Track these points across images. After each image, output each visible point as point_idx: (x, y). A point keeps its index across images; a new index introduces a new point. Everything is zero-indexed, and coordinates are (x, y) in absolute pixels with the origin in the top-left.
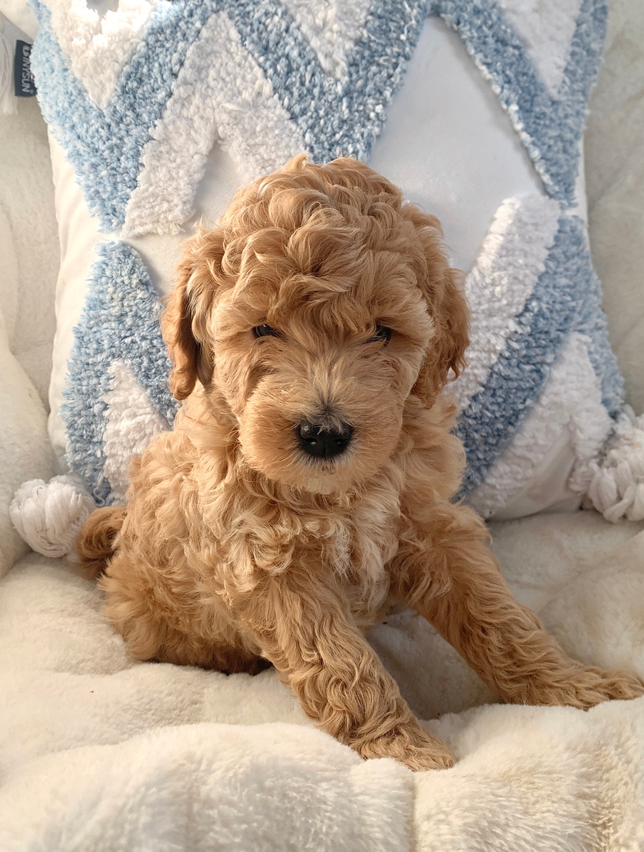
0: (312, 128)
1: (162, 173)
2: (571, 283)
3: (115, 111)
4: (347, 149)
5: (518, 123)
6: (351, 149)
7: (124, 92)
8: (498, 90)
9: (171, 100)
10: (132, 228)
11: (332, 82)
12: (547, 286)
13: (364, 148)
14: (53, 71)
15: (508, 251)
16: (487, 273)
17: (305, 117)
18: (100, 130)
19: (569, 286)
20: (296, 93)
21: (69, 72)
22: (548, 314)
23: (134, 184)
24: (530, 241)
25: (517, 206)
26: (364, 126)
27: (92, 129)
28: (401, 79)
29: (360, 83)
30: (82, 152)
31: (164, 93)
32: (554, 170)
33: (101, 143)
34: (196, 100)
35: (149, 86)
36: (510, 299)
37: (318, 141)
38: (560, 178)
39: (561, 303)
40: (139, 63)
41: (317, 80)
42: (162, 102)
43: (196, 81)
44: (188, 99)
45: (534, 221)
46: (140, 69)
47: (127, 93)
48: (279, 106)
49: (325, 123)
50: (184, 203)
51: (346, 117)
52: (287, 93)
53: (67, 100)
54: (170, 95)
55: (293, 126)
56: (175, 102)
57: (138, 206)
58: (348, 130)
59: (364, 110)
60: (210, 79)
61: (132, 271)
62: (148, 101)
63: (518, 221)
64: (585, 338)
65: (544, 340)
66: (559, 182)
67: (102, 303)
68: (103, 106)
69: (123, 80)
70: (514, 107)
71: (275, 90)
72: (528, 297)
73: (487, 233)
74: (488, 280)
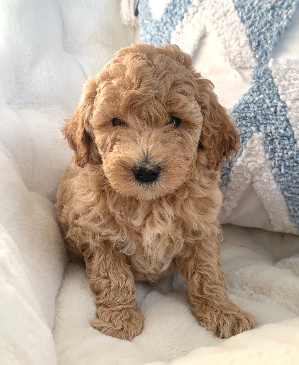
4: (267, 36)
7: (167, 12)
9: (186, 14)
17: (249, 21)
20: (246, 9)
26: (279, 23)
29: (281, 2)
34: (198, 15)
42: (183, 15)
48: (237, 16)
49: (259, 24)
51: (269, 20)
52: (242, 9)
54: (186, 11)
55: (242, 25)
58: (270, 26)
69: (167, 6)
71: (236, 8)
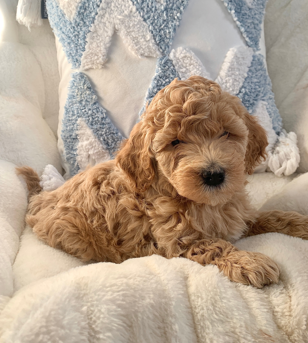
0: (152, 24)
1: (94, 45)
2: (258, 81)
3: (76, 22)
4: (166, 31)
5: (235, 18)
6: (168, 31)
7: (79, 14)
8: (226, 5)
9: (97, 16)
10: (84, 66)
11: (159, 5)
12: (248, 82)
13: (173, 31)
14: (53, 8)
15: (232, 69)
16: (223, 78)
17: (149, 20)
18: (71, 29)
19: (257, 82)
20: (145, 10)
21: (59, 7)
22: (249, 94)
23: (84, 49)
24: (241, 65)
25: (235, 50)
26: (173, 22)
27: (68, 29)
28: (187, 2)
29: (171, 5)
30: (64, 38)
31: (94, 13)
32: (250, 36)
33: (71, 34)
34: (107, 15)
35: (88, 11)
36: (233, 88)
37: (155, 29)
38: (253, 39)
39: (255, 89)
40: (85, 2)
41: (154, 5)
42: (94, 17)
43: (106, 8)
44: (104, 15)
45: (242, 57)
46: (85, 4)
47: (80, 14)
48: (139, 16)
49: (157, 22)
50: (103, 56)
51: (165, 19)
52: (142, 10)
53: (58, 18)
54: (97, 14)
55: (145, 24)
56: (99, 16)
57: (86, 58)
58: (167, 24)
59: (173, 16)
60: (112, 7)
61: (84, 84)
62: (88, 17)
63: (236, 57)
64: (264, 103)
65: (248, 104)
66: (253, 40)
67: (74, 96)
68: (72, 20)
69: (79, 9)
70: (233, 11)
71: (137, 9)
72: (241, 87)
73: (223, 62)
74: (224, 81)
